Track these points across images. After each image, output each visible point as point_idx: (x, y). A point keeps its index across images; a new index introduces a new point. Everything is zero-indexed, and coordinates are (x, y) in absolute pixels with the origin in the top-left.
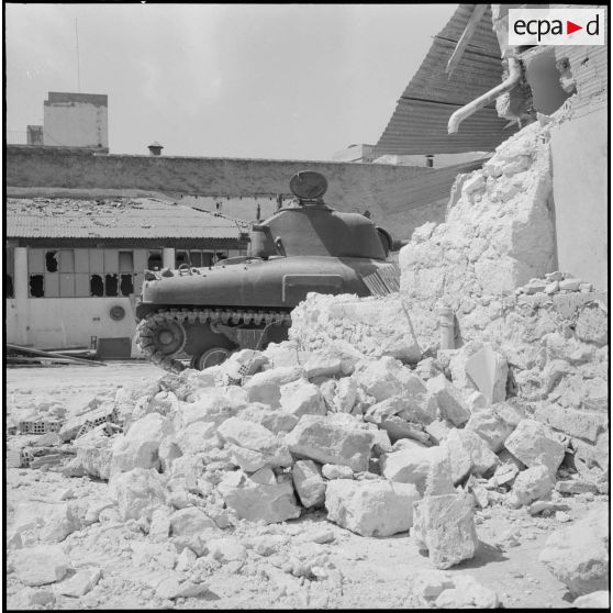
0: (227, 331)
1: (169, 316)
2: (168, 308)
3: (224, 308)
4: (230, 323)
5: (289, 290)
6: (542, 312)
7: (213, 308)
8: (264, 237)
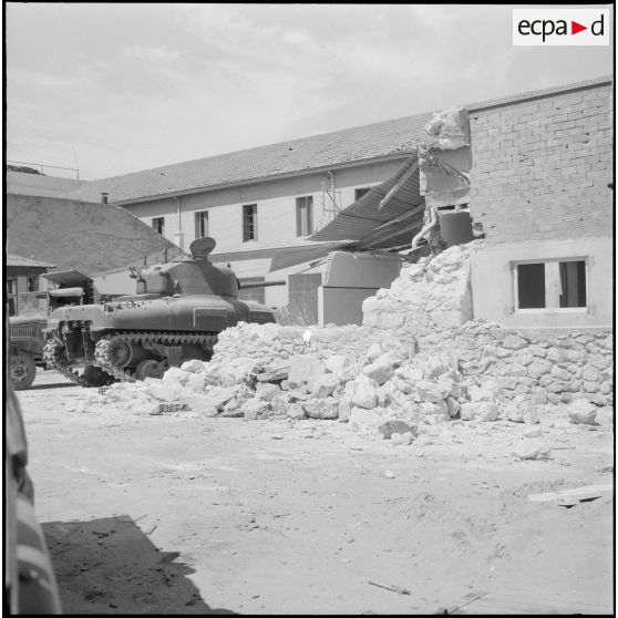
0: (158, 347)
1: (123, 337)
2: (121, 331)
3: (156, 332)
4: (160, 342)
5: (197, 319)
6: (481, 337)
7: (149, 332)
8: (166, 280)
